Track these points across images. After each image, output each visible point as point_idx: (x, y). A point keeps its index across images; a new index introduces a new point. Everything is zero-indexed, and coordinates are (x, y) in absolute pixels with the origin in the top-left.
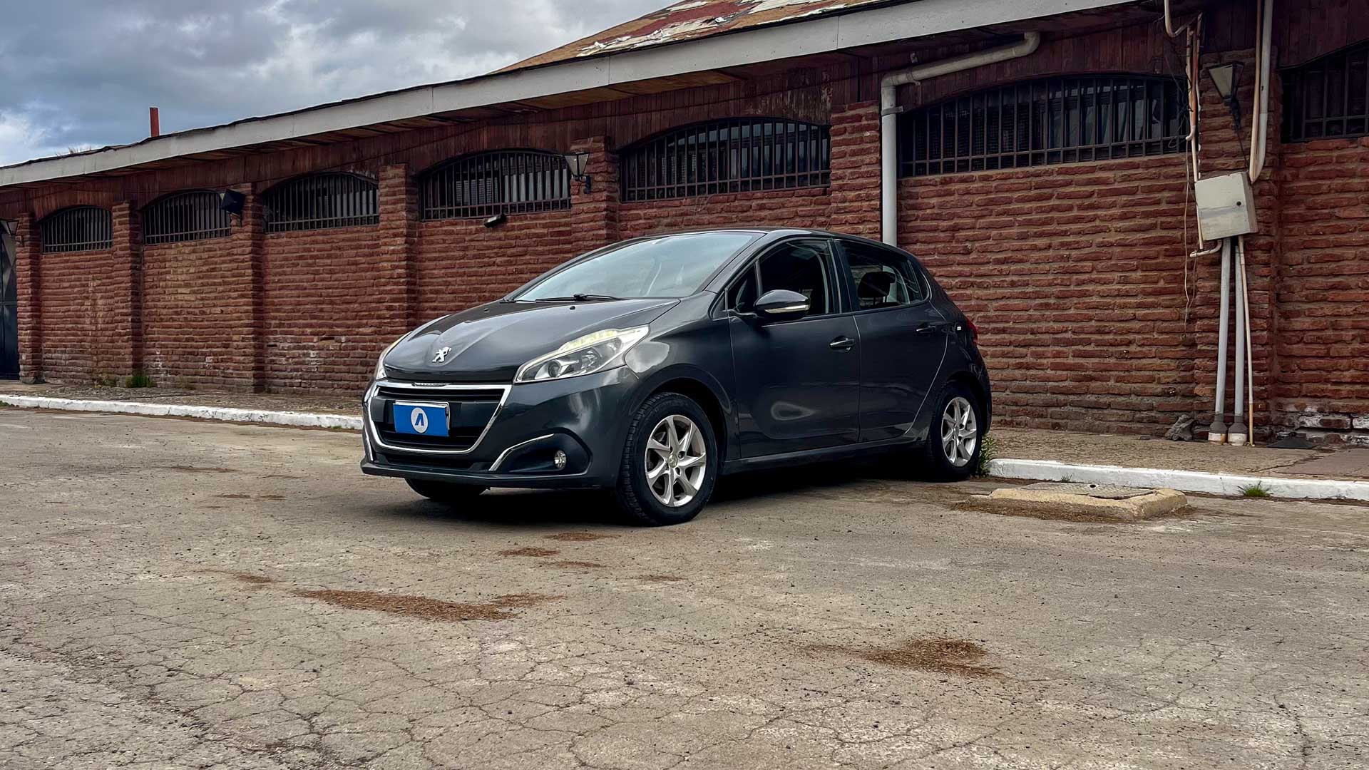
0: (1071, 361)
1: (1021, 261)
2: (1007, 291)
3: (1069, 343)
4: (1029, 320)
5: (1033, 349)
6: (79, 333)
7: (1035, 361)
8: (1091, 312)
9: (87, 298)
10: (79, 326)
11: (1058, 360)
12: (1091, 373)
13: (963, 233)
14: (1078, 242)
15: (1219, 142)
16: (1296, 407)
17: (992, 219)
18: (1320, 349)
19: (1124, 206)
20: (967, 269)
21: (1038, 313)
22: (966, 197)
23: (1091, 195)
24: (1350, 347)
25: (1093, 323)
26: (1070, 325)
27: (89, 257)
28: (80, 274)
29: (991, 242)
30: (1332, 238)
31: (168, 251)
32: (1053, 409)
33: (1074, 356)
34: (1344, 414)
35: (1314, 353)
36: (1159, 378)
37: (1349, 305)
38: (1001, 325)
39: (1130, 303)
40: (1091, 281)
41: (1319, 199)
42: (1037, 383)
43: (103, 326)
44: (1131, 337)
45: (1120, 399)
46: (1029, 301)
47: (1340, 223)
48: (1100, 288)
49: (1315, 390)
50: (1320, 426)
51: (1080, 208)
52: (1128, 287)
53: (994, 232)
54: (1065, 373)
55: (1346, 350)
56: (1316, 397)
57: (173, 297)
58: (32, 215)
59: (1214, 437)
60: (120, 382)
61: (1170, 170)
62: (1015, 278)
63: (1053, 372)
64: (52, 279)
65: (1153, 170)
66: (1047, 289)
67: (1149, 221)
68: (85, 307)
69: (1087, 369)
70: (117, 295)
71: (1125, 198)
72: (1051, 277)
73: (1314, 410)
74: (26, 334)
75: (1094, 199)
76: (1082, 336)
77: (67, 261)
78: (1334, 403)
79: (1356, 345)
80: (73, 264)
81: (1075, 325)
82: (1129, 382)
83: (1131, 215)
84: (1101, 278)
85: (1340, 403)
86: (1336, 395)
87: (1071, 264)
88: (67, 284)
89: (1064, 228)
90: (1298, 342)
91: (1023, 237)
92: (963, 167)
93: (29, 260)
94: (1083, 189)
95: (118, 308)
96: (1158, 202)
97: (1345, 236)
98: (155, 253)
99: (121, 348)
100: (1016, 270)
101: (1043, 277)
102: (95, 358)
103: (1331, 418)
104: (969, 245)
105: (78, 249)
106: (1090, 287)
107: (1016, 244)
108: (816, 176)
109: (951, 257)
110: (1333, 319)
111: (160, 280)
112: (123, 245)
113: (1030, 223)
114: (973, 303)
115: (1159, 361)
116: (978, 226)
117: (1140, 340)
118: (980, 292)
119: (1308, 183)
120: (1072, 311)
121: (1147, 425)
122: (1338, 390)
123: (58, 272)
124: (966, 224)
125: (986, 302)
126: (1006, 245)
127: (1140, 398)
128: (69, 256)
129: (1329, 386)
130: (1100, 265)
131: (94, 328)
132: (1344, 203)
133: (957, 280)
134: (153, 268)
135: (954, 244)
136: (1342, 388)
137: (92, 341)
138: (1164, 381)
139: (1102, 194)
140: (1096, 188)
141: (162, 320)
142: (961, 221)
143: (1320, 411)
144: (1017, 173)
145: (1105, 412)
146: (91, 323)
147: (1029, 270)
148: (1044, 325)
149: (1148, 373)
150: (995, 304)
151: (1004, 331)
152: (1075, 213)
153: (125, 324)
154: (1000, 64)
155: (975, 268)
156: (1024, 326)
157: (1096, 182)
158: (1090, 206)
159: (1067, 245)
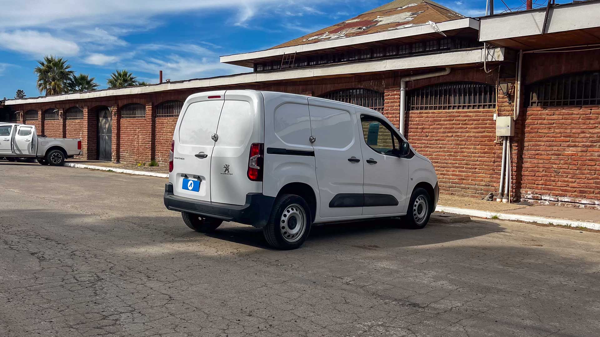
0: (457, 173)
1: (443, 140)
2: (439, 150)
3: (457, 167)
4: (445, 159)
5: (446, 169)
6: (133, 146)
7: (446, 172)
8: (464, 158)
9: (136, 135)
10: (133, 144)
11: (454, 173)
12: (463, 177)
13: (426, 130)
14: (461, 135)
15: (504, 106)
16: (525, 191)
17: (435, 126)
18: (533, 174)
19: (476, 124)
20: (426, 142)
21: (448, 157)
22: (427, 118)
23: (466, 120)
24: (542, 173)
25: (465, 161)
26: (458, 162)
27: (137, 121)
28: (133, 126)
29: (434, 133)
30: (538, 139)
31: (164, 120)
32: (452, 188)
33: (459, 172)
34: (539, 194)
35: (531, 175)
36: (484, 180)
37: (542, 160)
38: (436, 161)
39: (476, 156)
40: (465, 148)
41: (534, 126)
42: (447, 180)
43: (141, 145)
44: (476, 167)
45: (472, 186)
46: (445, 153)
47: (540, 134)
48: (467, 150)
49: (531, 187)
50: (532, 198)
51: (462, 124)
52: (476, 150)
53: (435, 130)
54: (456, 177)
55: (541, 174)
56: (531, 188)
57: (166, 136)
58: (118, 105)
59: (498, 200)
60: (147, 164)
61: (490, 114)
62: (441, 146)
63: (452, 177)
64: (124, 127)
65: (485, 114)
66: (451, 150)
67: (483, 130)
68: (134, 138)
69: (463, 176)
70: (146, 134)
71: (476, 122)
72: (452, 146)
73: (530, 193)
74: (114, 146)
75: (466, 122)
76: (461, 165)
77: (129, 122)
78: (536, 191)
79: (544, 173)
80: (131, 123)
81: (459, 162)
82: (475, 181)
83: (477, 128)
84: (468, 147)
85: (538, 191)
86: (537, 188)
87: (459, 142)
88: (129, 130)
89: (457, 130)
90: (526, 171)
91: (444, 132)
92: (426, 108)
93: (116, 121)
94: (464, 118)
95: (147, 139)
96: (486, 124)
97: (542, 138)
98: (160, 121)
99: (147, 152)
100: (441, 143)
101: (449, 146)
102: (138, 155)
103: (535, 195)
104: (427, 134)
105: (133, 118)
106: (464, 150)
107: (442, 135)
108: (380, 108)
109: (421, 137)
110: (537, 164)
111: (161, 130)
112: (149, 117)
113: (446, 128)
114: (428, 153)
115: (485, 175)
116: (430, 128)
117: (479, 168)
118: (431, 150)
119: (531, 121)
120: (458, 157)
121: (480, 195)
122: (538, 187)
123: (126, 125)
124: (426, 127)
125: (432, 153)
126: (438, 135)
127: (478, 186)
128: (130, 120)
129: (535, 186)
130: (468, 143)
131: (138, 145)
132: (542, 128)
133: (423, 145)
134: (159, 126)
135: (422, 133)
136: (539, 186)
137: (137, 150)
138: (485, 181)
139: (469, 120)
140: (467, 118)
141: (161, 144)
142: (426, 126)
143: (532, 193)
144: (443, 112)
145: (467, 190)
146: (137, 143)
147: (446, 143)
148: (450, 161)
149: (481, 178)
150: (435, 154)
151: (437, 162)
152: (460, 126)
153: (149, 144)
154: (438, 77)
155: (429, 142)
156: (444, 161)
157: (467, 116)
158: (465, 124)
159: (458, 136)
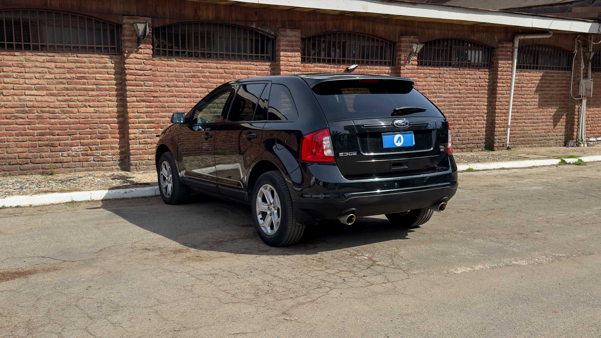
0: (545, 127)
1: (536, 98)
2: (533, 107)
3: (545, 122)
4: (537, 116)
11: (542, 127)
12: (549, 130)
13: (524, 88)
20: (524, 100)
21: (539, 113)
22: (524, 77)
25: (550, 117)
34: (589, 138)
38: (531, 117)
40: (550, 104)
44: (556, 120)
45: (553, 138)
46: (537, 110)
51: (549, 83)
53: (531, 89)
54: (543, 131)
61: (565, 75)
62: (535, 103)
65: (563, 75)
67: (562, 89)
71: (557, 82)
75: (551, 81)
76: (547, 120)
81: (546, 117)
82: (556, 132)
83: (558, 87)
87: (546, 99)
94: (550, 78)
96: (563, 84)
100: (535, 101)
101: (540, 103)
104: (525, 92)
109: (521, 96)
113: (538, 87)
115: (561, 127)
118: (527, 107)
121: (559, 144)
133: (522, 103)
135: (521, 92)
139: (553, 80)
144: (537, 71)
145: (551, 141)
148: (540, 117)
150: (530, 111)
151: (531, 119)
152: (548, 85)
156: (536, 117)
157: (552, 76)
158: (552, 83)
159: (546, 94)
